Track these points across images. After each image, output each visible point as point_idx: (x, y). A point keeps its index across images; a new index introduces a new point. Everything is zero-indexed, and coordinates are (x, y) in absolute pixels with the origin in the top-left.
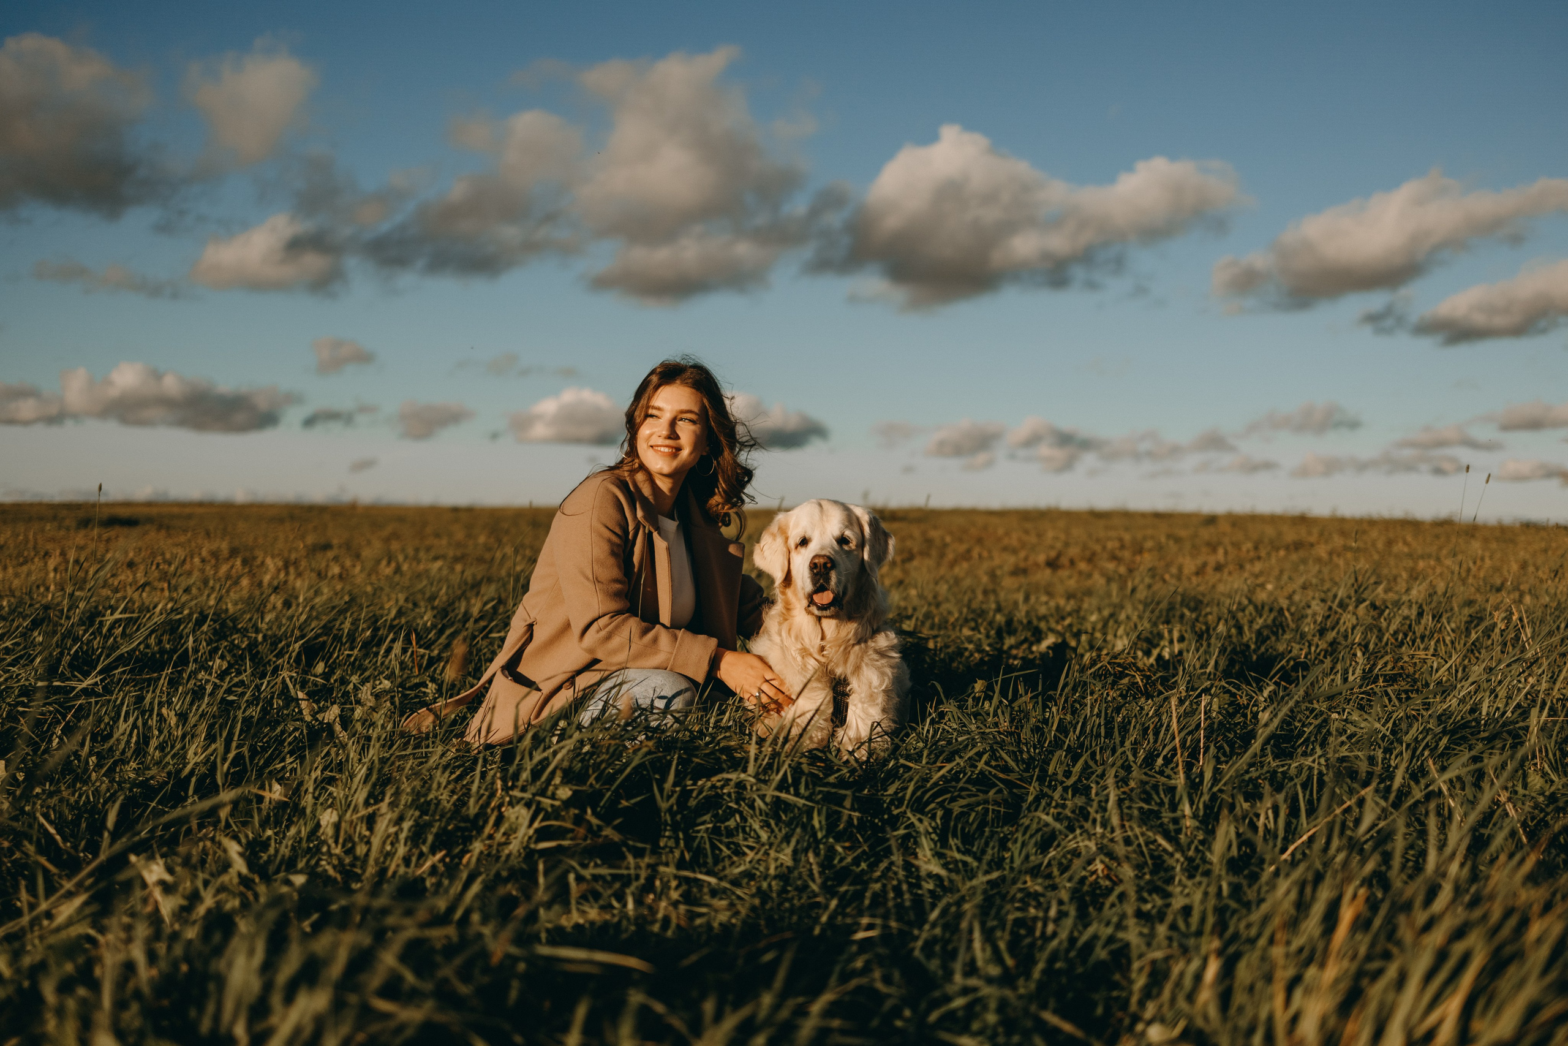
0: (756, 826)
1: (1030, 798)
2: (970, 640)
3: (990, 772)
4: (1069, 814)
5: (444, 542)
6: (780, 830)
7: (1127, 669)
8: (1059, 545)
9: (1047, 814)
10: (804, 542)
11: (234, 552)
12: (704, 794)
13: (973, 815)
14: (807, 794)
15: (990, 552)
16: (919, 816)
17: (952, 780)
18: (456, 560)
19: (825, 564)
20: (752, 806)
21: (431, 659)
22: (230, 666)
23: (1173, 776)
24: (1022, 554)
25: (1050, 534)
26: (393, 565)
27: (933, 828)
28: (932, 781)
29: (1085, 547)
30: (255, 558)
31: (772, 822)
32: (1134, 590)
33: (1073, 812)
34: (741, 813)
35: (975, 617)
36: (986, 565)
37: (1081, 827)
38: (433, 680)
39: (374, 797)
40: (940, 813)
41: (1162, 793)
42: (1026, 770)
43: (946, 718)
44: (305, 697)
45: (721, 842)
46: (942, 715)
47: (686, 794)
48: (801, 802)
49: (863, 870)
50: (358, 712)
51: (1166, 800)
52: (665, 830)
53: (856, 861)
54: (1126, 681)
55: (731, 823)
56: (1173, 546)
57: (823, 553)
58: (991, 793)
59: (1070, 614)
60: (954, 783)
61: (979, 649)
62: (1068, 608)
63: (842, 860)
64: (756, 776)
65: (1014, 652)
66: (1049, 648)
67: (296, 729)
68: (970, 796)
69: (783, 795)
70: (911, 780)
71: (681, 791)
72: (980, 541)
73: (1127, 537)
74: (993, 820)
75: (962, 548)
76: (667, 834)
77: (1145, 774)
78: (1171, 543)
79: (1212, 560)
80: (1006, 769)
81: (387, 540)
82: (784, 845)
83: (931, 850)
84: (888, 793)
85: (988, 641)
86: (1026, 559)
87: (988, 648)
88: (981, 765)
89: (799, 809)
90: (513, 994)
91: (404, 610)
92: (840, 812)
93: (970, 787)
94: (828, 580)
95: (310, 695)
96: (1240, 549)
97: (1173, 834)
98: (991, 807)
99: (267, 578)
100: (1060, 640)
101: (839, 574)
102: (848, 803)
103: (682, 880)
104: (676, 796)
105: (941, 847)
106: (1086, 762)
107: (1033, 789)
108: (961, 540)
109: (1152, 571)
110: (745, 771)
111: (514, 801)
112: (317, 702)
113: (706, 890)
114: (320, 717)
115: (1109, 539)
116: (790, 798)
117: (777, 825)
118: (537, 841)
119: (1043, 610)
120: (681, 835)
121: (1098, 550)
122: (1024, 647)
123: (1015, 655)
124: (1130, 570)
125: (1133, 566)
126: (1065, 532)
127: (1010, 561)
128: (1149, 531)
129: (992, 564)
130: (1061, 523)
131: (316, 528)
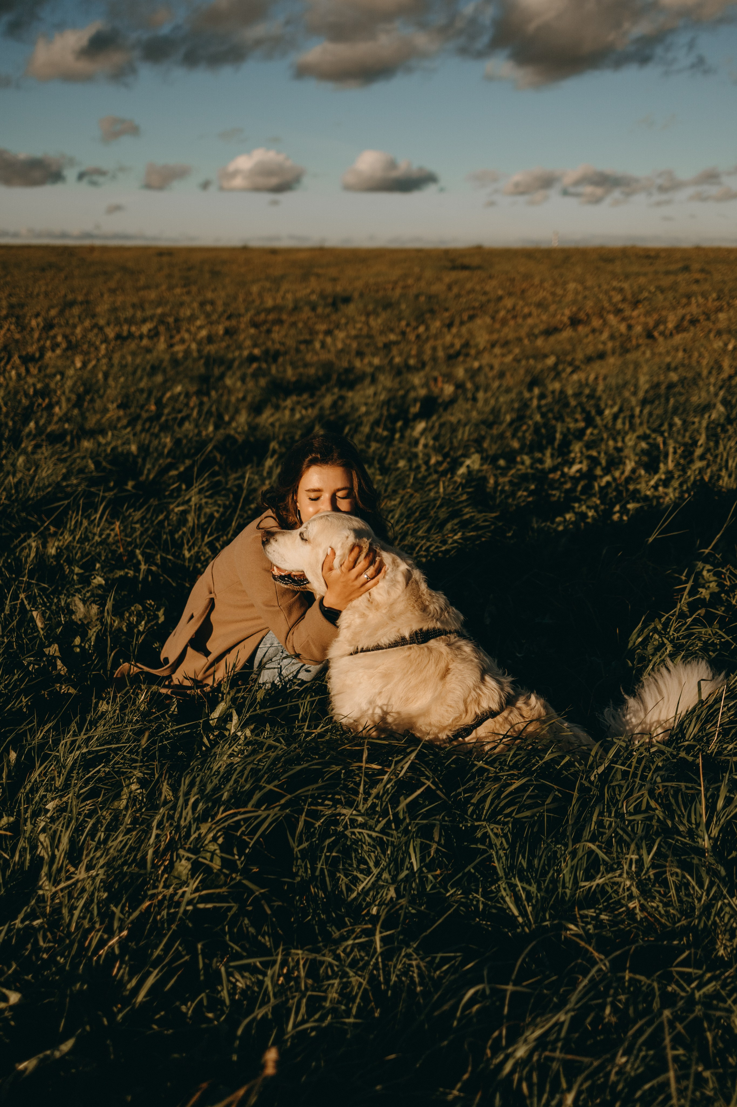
121: (606, 304)
122: (559, 473)
123: (553, 480)
124: (630, 327)
125: (633, 322)
126: (581, 281)
127: (544, 317)
128: (642, 280)
129: (530, 321)
130: (579, 270)
131: (66, 278)
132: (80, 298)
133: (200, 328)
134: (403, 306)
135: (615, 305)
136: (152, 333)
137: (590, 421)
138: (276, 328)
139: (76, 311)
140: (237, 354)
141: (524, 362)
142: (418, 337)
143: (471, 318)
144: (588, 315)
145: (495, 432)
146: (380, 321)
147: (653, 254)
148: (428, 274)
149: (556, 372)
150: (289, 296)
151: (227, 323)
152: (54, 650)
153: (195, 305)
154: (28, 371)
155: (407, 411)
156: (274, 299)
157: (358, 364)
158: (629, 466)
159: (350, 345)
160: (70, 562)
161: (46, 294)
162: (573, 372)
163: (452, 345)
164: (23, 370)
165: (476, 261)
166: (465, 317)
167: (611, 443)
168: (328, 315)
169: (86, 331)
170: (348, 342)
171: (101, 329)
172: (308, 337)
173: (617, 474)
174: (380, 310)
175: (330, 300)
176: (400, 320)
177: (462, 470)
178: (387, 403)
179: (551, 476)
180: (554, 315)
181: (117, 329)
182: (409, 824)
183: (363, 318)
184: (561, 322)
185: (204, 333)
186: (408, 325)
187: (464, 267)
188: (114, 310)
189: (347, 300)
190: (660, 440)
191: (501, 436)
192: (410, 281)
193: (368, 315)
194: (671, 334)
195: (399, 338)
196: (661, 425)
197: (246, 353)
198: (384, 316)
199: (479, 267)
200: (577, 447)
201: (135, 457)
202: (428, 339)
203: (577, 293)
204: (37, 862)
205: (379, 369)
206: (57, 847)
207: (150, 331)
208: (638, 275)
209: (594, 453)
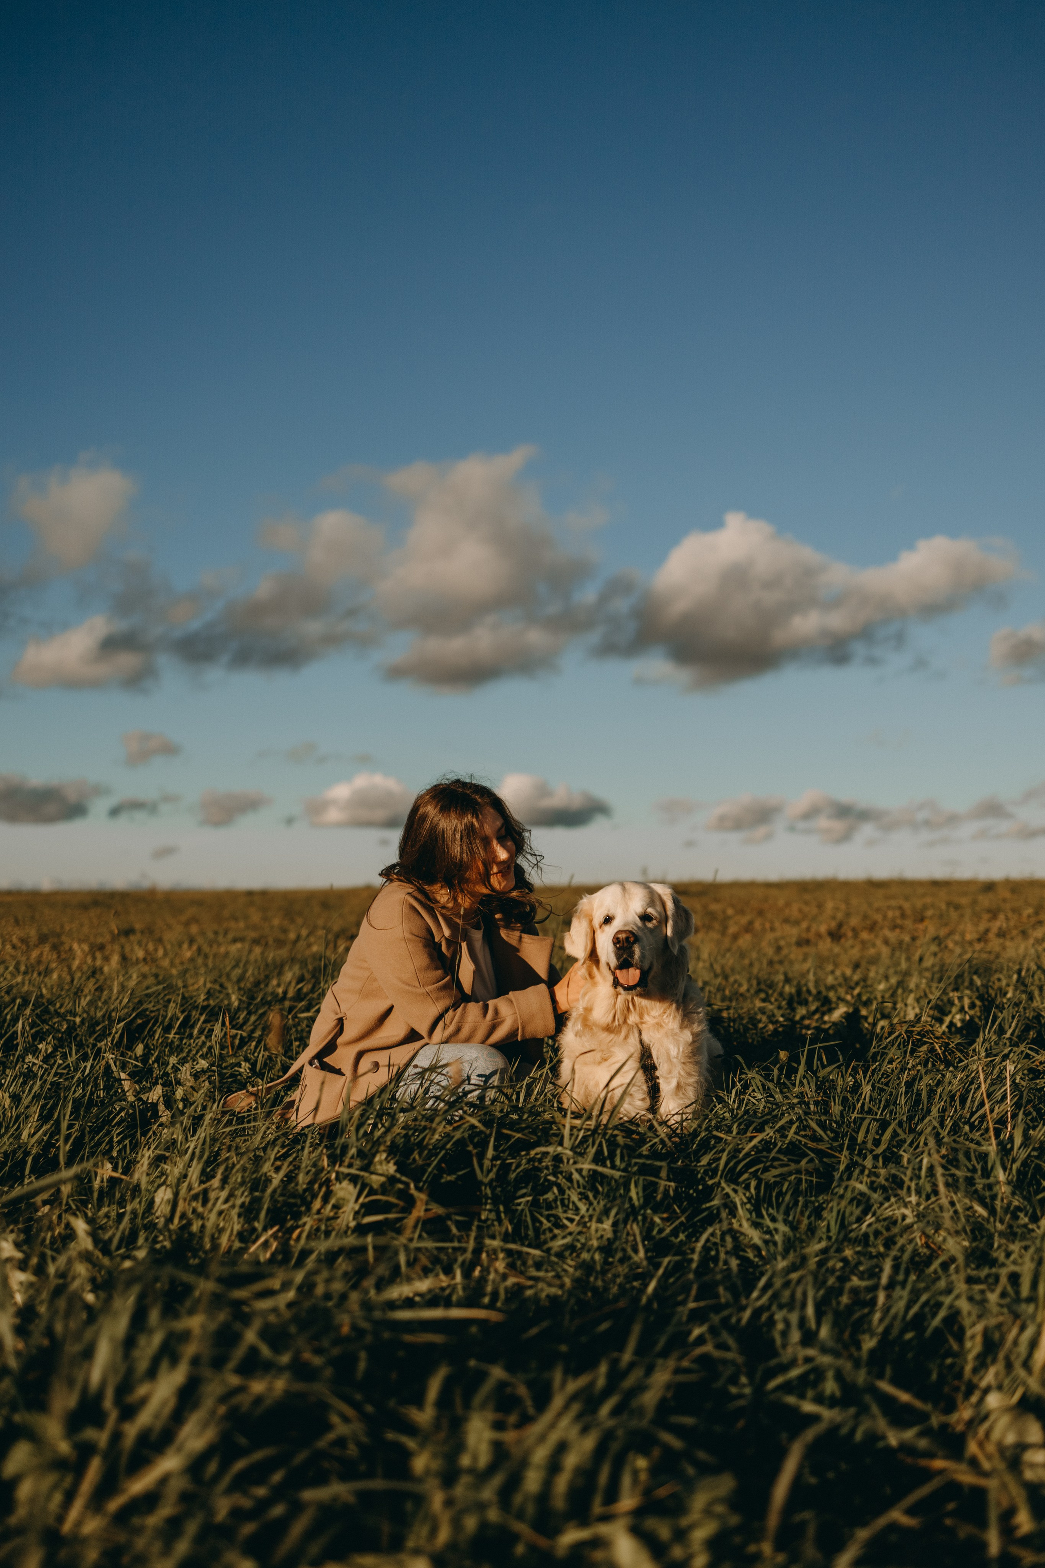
0: (575, 1198)
1: (842, 1167)
2: (762, 1011)
3: (800, 1142)
4: (883, 1182)
5: (242, 924)
6: (598, 1203)
7: (924, 1036)
8: (840, 915)
9: (861, 1182)
10: (608, 920)
11: (43, 939)
12: (522, 1168)
13: (786, 1185)
14: (623, 1166)
15: (772, 922)
16: (733, 1186)
17: (763, 1150)
18: (256, 942)
19: (627, 938)
20: (569, 1178)
21: (242, 1038)
22: (55, 1049)
23: (983, 1142)
24: (804, 925)
25: (830, 905)
26: (195, 947)
27: (747, 1198)
28: (744, 1152)
29: (865, 917)
30: (62, 943)
31: (590, 1195)
32: (921, 959)
33: (887, 1180)
34: (559, 1186)
35: (764, 987)
36: (770, 936)
37: (896, 1195)
38: (247, 1060)
39: (206, 1176)
40: (753, 1183)
41: (974, 1159)
42: (835, 1139)
43: (751, 1089)
44: (128, 1077)
45: (541, 1215)
46: (746, 1086)
47: (505, 1168)
48: (617, 1174)
49: (682, 1241)
50: (179, 1093)
51: (979, 1167)
52: (486, 1204)
53: (675, 1233)
54: (924, 1048)
55: (550, 1196)
56: (954, 915)
57: (626, 928)
58: (803, 1162)
59: (857, 984)
60: (765, 1154)
61: (771, 1019)
62: (856, 978)
63: (661, 1231)
64: (572, 1149)
65: (807, 1022)
66: (841, 1016)
67: (122, 1109)
68: (782, 1166)
69: (600, 1169)
70: (723, 1151)
71: (501, 1164)
72: (761, 913)
73: (907, 905)
74: (806, 1189)
75: (744, 920)
76: (488, 1207)
77: (954, 1141)
78: (952, 909)
79: (996, 925)
80: (815, 1138)
81: (187, 924)
82: (604, 1218)
83: (748, 1220)
84: (702, 1163)
85: (781, 1012)
86: (808, 929)
87: (781, 1019)
88: (791, 1134)
89: (616, 1181)
90: (362, 1365)
91: (212, 991)
92: (657, 1183)
93: (782, 1157)
94: (632, 954)
95: (132, 1075)
96: (1020, 915)
97: (988, 1200)
98: (804, 1177)
99: (76, 963)
100: (851, 1010)
101: (642, 949)
102: (663, 1174)
103: (509, 1253)
104: (495, 1170)
105: (757, 1217)
106: (895, 1131)
107: (844, 1158)
108: (742, 912)
109: (936, 939)
110: (561, 1144)
111: (341, 1176)
112: (139, 1082)
113: (530, 1262)
114: (144, 1097)
115: (889, 908)
116: (607, 1171)
117: (595, 1197)
118: (364, 1216)
119: (830, 980)
120: (502, 1208)
152: (155, 1094)
203: (836, 910)
208: (920, 896)
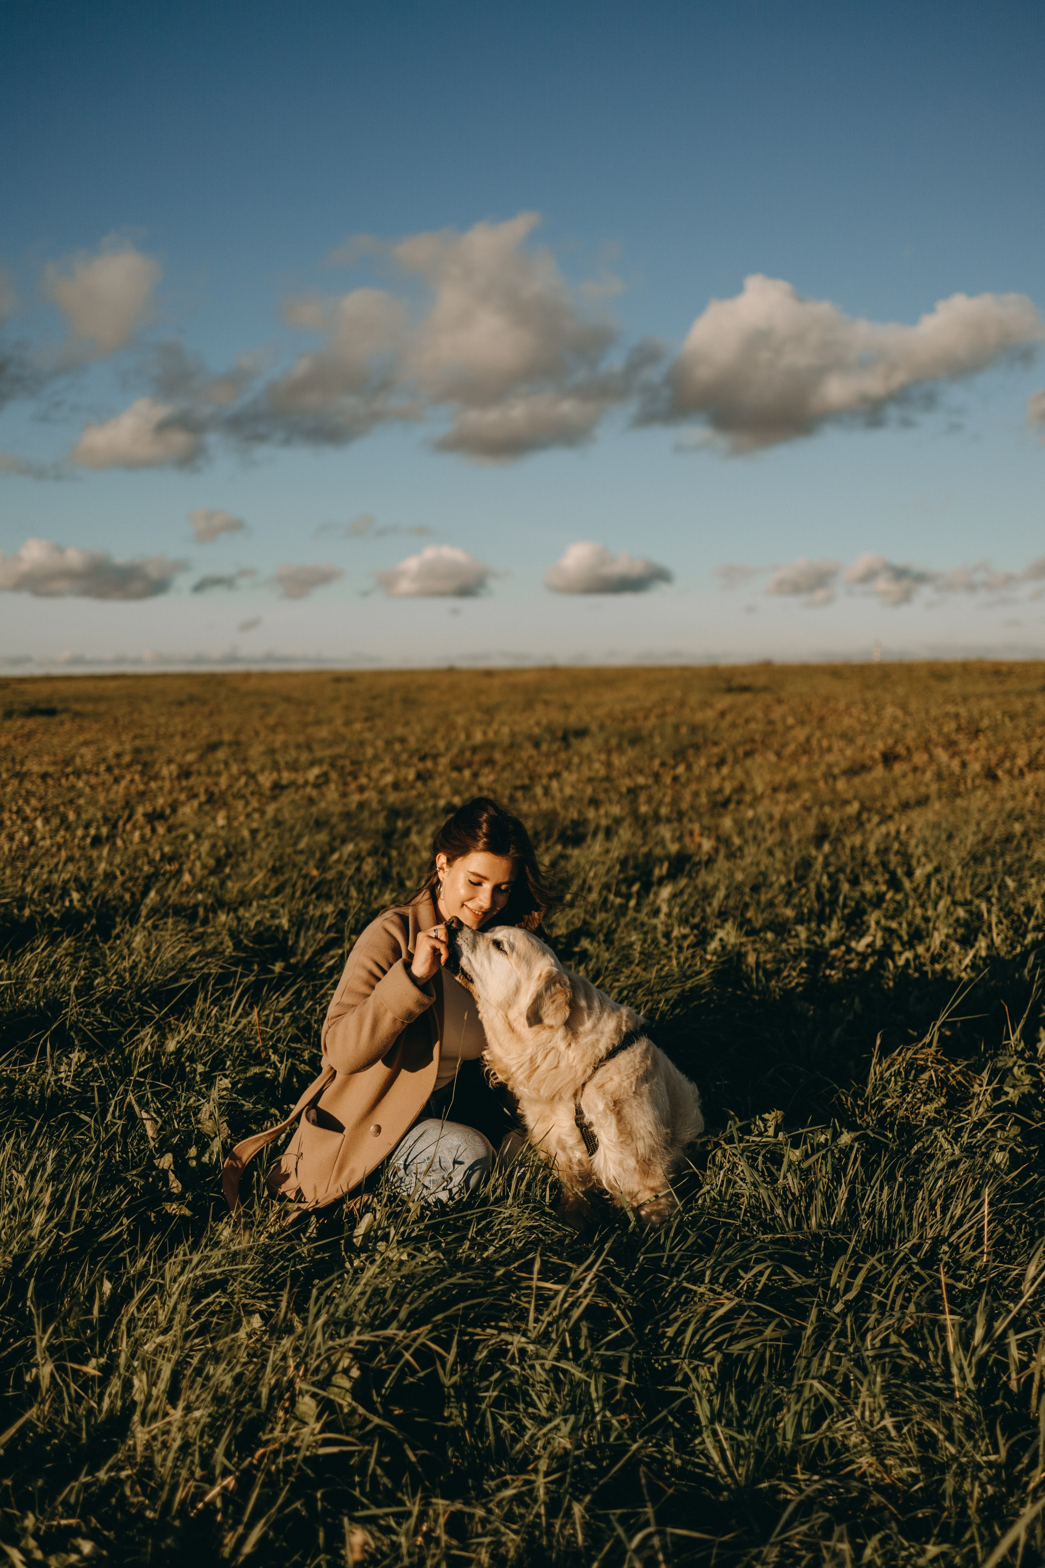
8: (897, 727)
24: (860, 743)
121: (934, 735)
122: (843, 948)
123: (834, 957)
124: (964, 765)
125: (967, 758)
126: (904, 707)
127: (848, 752)
128: (986, 703)
129: (830, 758)
130: (901, 691)
131: (211, 714)
132: (227, 737)
133: (384, 772)
134: (657, 740)
135: (947, 736)
136: (321, 780)
137: (894, 884)
138: (486, 770)
139: (221, 754)
140: (430, 803)
141: (815, 810)
142: (675, 779)
143: (748, 754)
144: (908, 749)
145: (764, 898)
146: (624, 760)
147: (1004, 669)
148: (694, 699)
149: (859, 821)
150: (506, 730)
151: (421, 766)
152: (166, 1161)
153: (380, 743)
154: (154, 830)
155: (650, 873)
156: (485, 733)
157: (591, 814)
158: (937, 938)
159: (583, 791)
160: (192, 1059)
161: (184, 735)
162: (879, 824)
163: (720, 790)
164: (148, 831)
165: (761, 681)
166: (740, 751)
167: (919, 911)
168: (555, 754)
169: (235, 779)
170: (580, 786)
171: (252, 776)
172: (526, 781)
173: (920, 949)
174: (625, 744)
175: (560, 734)
176: (652, 758)
177: (714, 945)
178: (623, 863)
179: (833, 952)
180: (863, 748)
181: (275, 775)
182: (591, 1357)
183: (603, 757)
184: (872, 758)
185: (389, 778)
186: (663, 764)
187: (745, 689)
188: (272, 751)
189: (581, 733)
190: (984, 907)
191: (771, 904)
192: (669, 708)
193: (609, 752)
194: (1022, 773)
195: (650, 781)
196: (989, 888)
197: (442, 803)
198: (631, 753)
199: (766, 689)
200: (873, 918)
201: (287, 932)
202: (689, 781)
203: (895, 719)
204: (130, 1407)
205: (618, 821)
206: (155, 1384)
207: (317, 777)
208: (980, 697)
209: (894, 925)
